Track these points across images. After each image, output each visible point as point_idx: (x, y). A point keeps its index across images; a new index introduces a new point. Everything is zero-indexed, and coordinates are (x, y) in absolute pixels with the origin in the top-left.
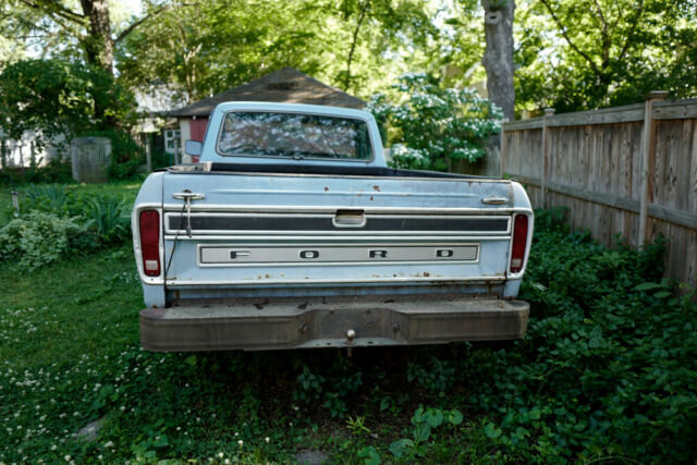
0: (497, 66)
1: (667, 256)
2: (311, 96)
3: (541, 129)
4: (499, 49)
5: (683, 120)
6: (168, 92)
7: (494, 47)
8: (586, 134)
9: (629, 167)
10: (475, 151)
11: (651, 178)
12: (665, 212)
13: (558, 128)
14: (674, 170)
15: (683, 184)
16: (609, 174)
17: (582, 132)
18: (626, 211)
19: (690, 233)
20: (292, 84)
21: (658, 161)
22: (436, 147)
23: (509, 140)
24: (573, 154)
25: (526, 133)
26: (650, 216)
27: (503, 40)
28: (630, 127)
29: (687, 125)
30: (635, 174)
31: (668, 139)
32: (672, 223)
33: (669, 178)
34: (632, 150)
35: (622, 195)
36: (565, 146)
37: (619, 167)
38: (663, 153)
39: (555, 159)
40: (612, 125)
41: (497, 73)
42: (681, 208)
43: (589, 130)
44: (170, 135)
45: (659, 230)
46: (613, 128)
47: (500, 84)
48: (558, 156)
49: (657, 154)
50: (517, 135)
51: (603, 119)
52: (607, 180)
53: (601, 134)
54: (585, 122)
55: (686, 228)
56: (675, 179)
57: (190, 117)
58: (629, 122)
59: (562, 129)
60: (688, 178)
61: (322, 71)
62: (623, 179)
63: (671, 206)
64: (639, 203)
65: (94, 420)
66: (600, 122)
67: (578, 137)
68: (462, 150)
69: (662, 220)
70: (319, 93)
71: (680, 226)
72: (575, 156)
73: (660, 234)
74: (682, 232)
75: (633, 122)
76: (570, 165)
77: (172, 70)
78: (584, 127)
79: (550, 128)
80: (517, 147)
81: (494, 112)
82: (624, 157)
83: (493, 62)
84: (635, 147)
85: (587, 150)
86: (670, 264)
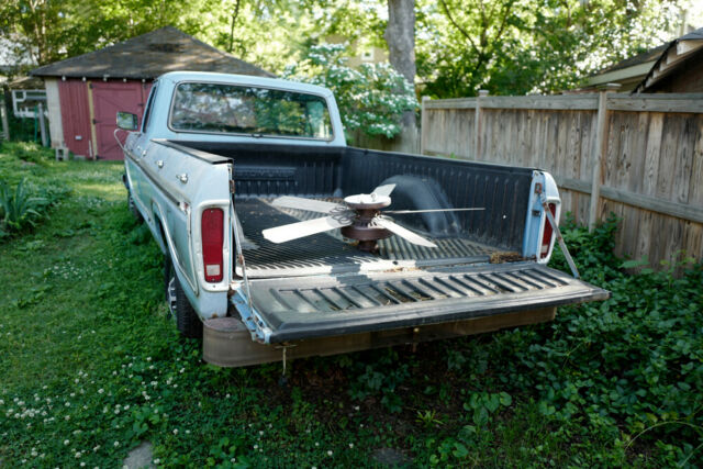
0: (399, 41)
1: (619, 233)
2: (200, 61)
3: (473, 110)
4: (402, 24)
5: (638, 112)
6: (10, 44)
7: (397, 22)
8: (529, 118)
9: (577, 152)
10: (392, 127)
11: (603, 163)
12: (619, 194)
13: (494, 110)
14: (628, 155)
15: (638, 170)
16: (555, 156)
17: (523, 115)
18: (574, 191)
19: (644, 214)
20: (177, 46)
21: (610, 147)
22: (352, 121)
23: (431, 118)
24: (513, 136)
25: (453, 113)
26: (602, 197)
27: (405, 15)
28: (579, 115)
29: (644, 117)
30: (584, 159)
31: (622, 128)
32: (625, 204)
33: (622, 164)
34: (582, 136)
35: (570, 177)
36: (502, 128)
37: (566, 151)
38: (616, 140)
39: (489, 140)
40: (559, 112)
41: (400, 48)
42: (635, 191)
43: (532, 114)
44: (19, 95)
45: (611, 209)
46: (561, 115)
47: (403, 59)
48: (493, 137)
49: (610, 141)
50: (441, 114)
51: (550, 105)
52: (552, 162)
53: (547, 119)
54: (528, 107)
55: (640, 208)
56: (629, 165)
57: (58, 78)
58: (578, 110)
59: (500, 112)
60: (643, 164)
61: (203, 32)
62: (571, 162)
63: (625, 189)
64: (591, 185)
65: (135, 448)
66: (547, 107)
67: (518, 120)
68: (378, 125)
69: (614, 201)
70: (207, 57)
71: (633, 206)
72: (515, 138)
73: (612, 213)
74: (635, 212)
75: (583, 110)
76: (508, 146)
77: (17, 19)
78: (526, 111)
79: (484, 109)
80: (442, 126)
81: (407, 88)
82: (572, 142)
83: (395, 37)
84: (586, 133)
85: (529, 133)
86: (621, 241)
